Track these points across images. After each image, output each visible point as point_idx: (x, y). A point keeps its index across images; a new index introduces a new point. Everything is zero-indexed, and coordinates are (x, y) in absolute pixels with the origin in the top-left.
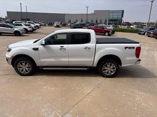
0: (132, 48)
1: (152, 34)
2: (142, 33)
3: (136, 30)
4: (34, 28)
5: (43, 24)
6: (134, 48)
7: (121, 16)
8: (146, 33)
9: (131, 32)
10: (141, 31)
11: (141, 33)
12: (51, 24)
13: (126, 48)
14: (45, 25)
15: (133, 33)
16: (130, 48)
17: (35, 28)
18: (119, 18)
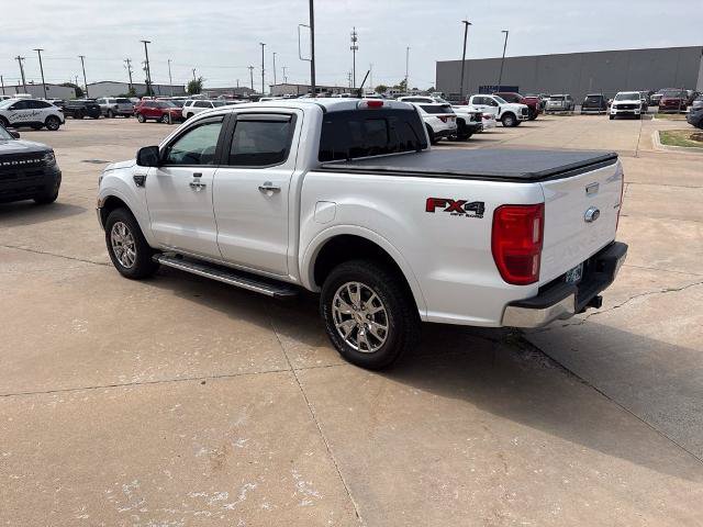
0: (472, 206)
4: (468, 122)
5: (559, 104)
6: (478, 208)
12: (597, 105)
13: (432, 204)
14: (567, 110)
16: (456, 207)
17: (474, 123)
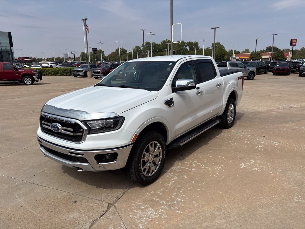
1: (101, 73)
2: (80, 73)
3: (64, 71)
7: (8, 45)
8: (89, 74)
9: (55, 75)
10: (78, 71)
11: (79, 75)
15: (60, 75)
18: (4, 48)
